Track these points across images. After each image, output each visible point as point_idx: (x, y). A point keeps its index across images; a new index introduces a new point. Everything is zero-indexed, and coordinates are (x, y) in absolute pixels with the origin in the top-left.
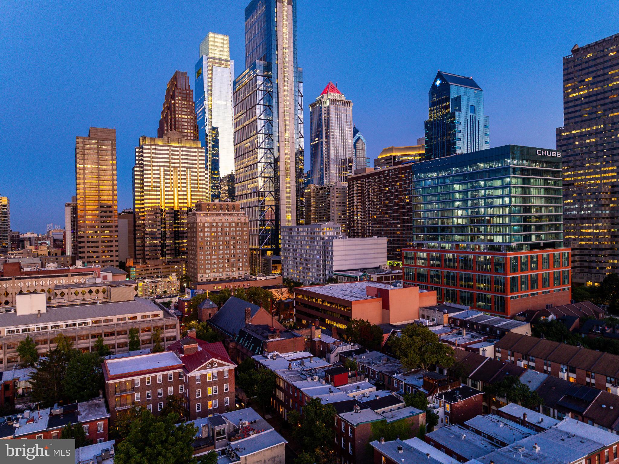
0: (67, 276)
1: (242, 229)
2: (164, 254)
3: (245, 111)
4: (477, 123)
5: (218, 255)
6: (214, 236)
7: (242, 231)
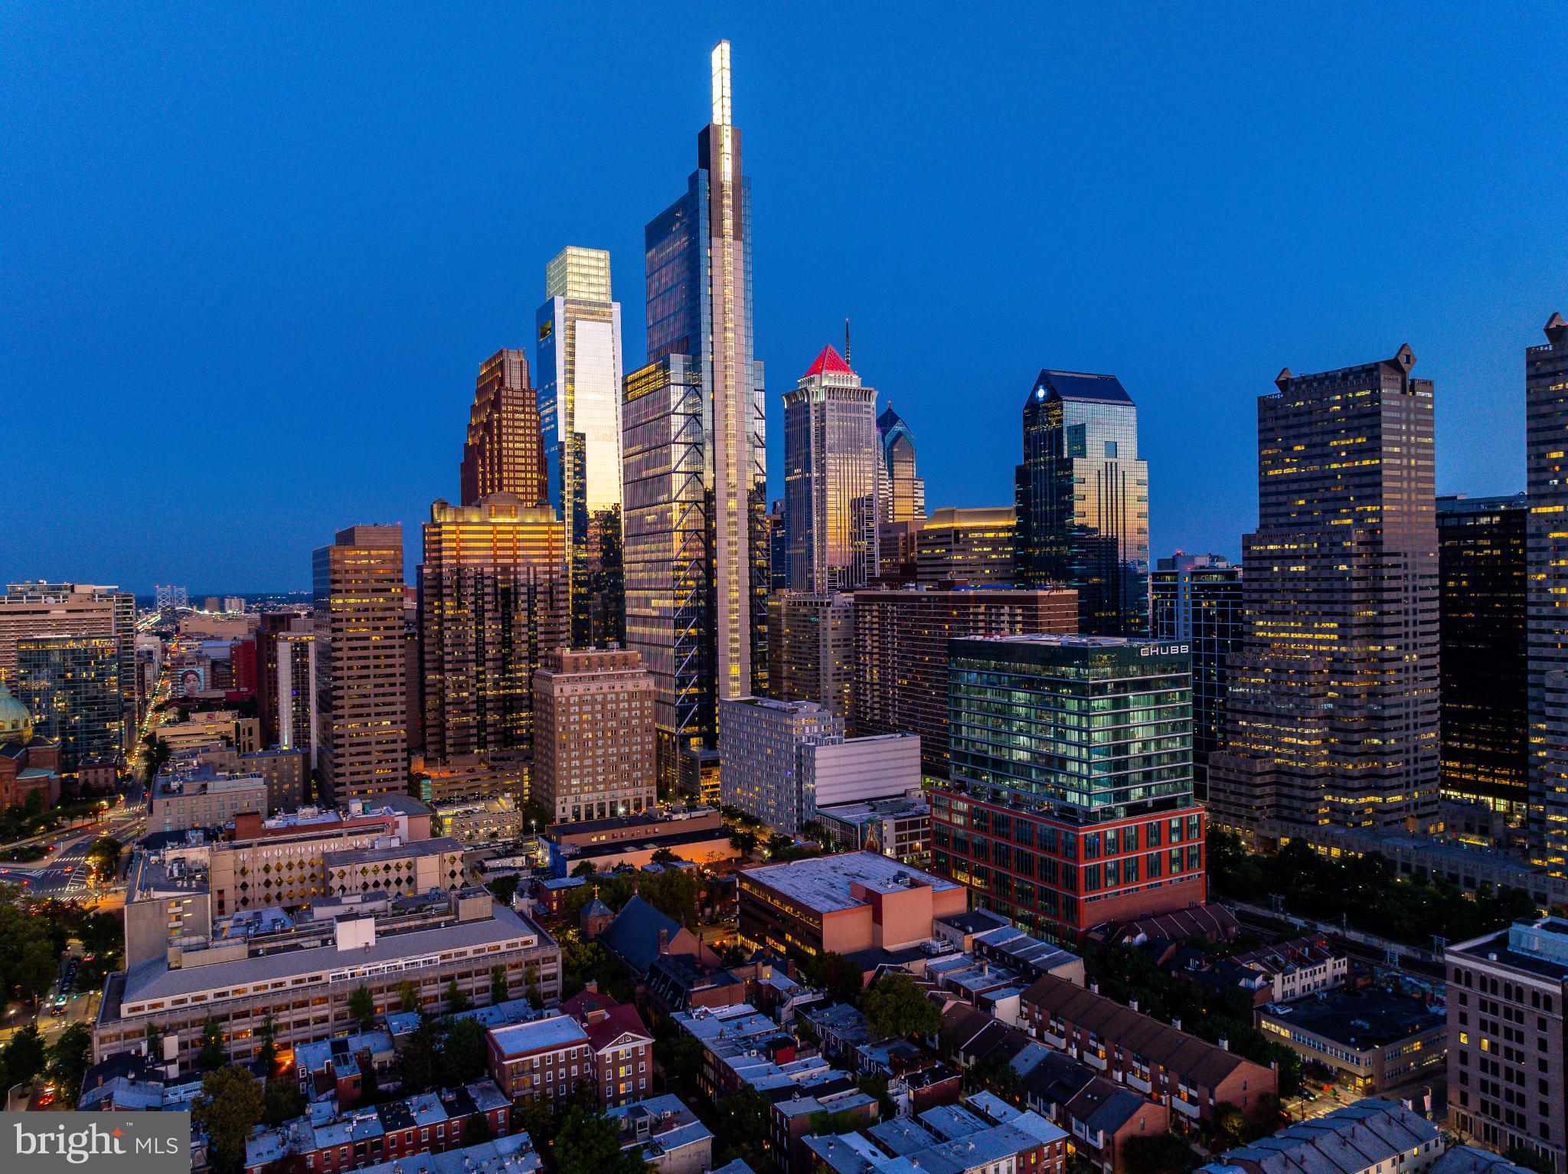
0: (340, 835)
1: (642, 704)
2: (482, 743)
3: (647, 446)
4: (1120, 477)
5: (594, 757)
6: (587, 722)
7: (642, 708)
